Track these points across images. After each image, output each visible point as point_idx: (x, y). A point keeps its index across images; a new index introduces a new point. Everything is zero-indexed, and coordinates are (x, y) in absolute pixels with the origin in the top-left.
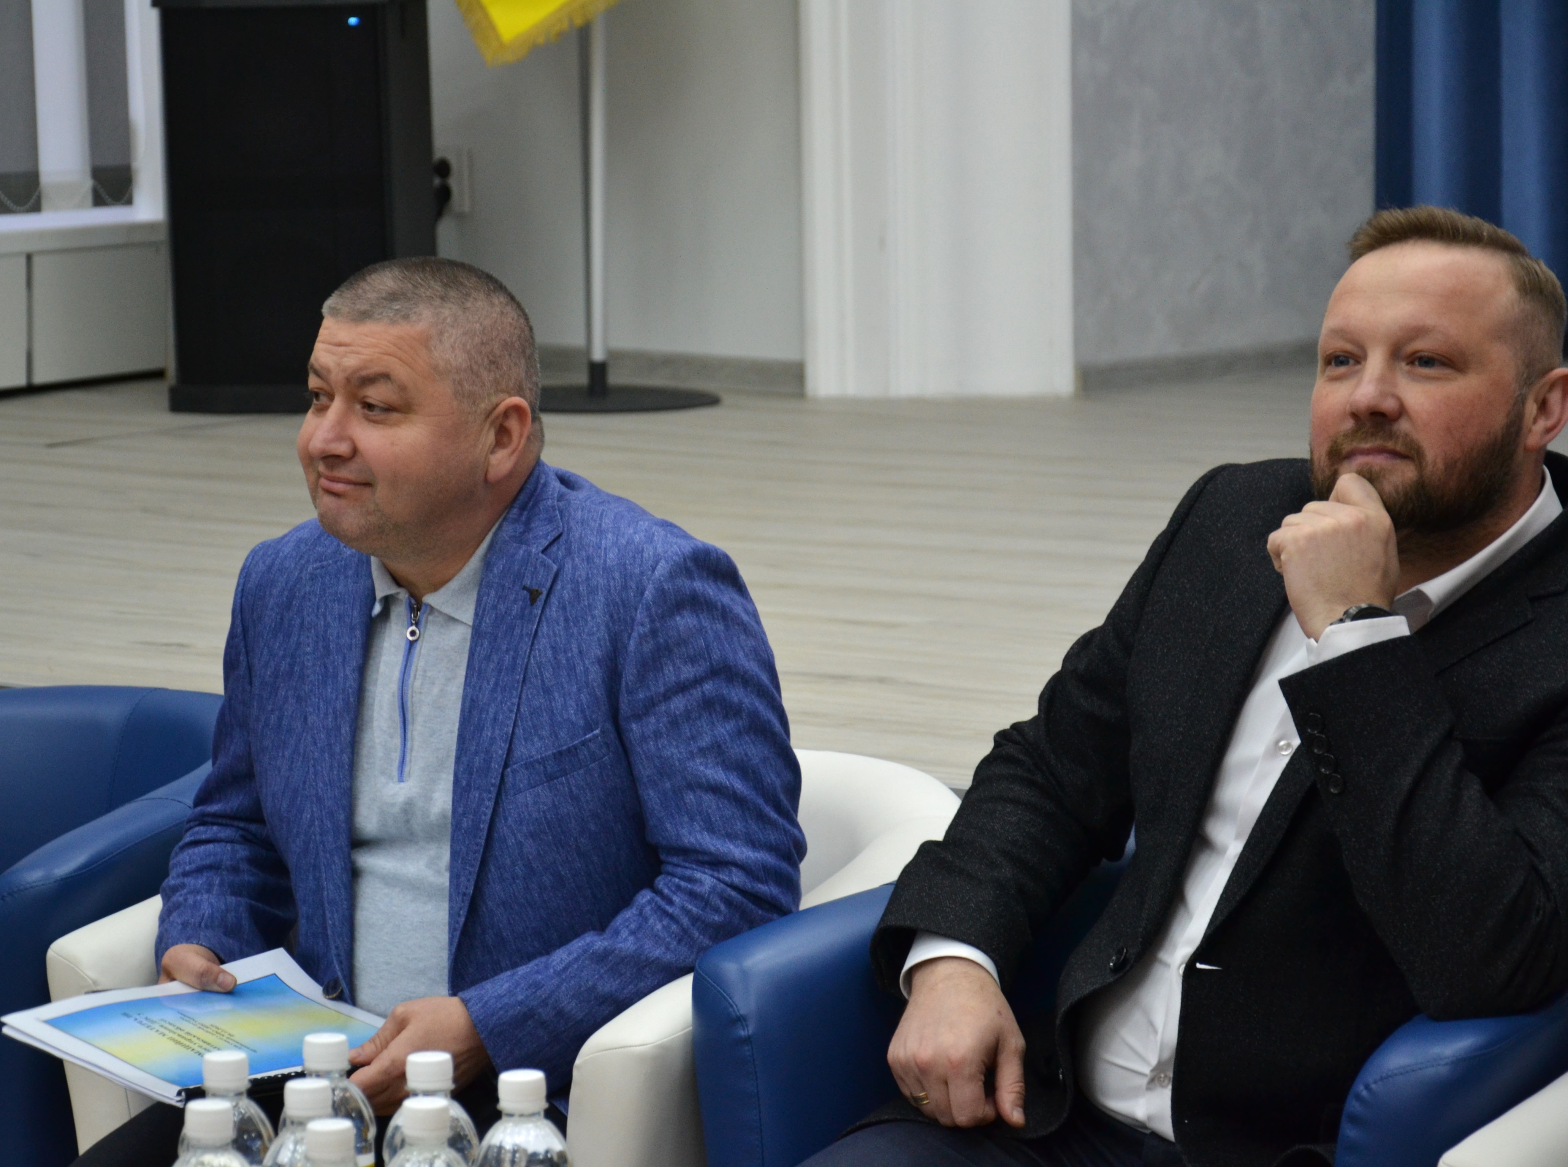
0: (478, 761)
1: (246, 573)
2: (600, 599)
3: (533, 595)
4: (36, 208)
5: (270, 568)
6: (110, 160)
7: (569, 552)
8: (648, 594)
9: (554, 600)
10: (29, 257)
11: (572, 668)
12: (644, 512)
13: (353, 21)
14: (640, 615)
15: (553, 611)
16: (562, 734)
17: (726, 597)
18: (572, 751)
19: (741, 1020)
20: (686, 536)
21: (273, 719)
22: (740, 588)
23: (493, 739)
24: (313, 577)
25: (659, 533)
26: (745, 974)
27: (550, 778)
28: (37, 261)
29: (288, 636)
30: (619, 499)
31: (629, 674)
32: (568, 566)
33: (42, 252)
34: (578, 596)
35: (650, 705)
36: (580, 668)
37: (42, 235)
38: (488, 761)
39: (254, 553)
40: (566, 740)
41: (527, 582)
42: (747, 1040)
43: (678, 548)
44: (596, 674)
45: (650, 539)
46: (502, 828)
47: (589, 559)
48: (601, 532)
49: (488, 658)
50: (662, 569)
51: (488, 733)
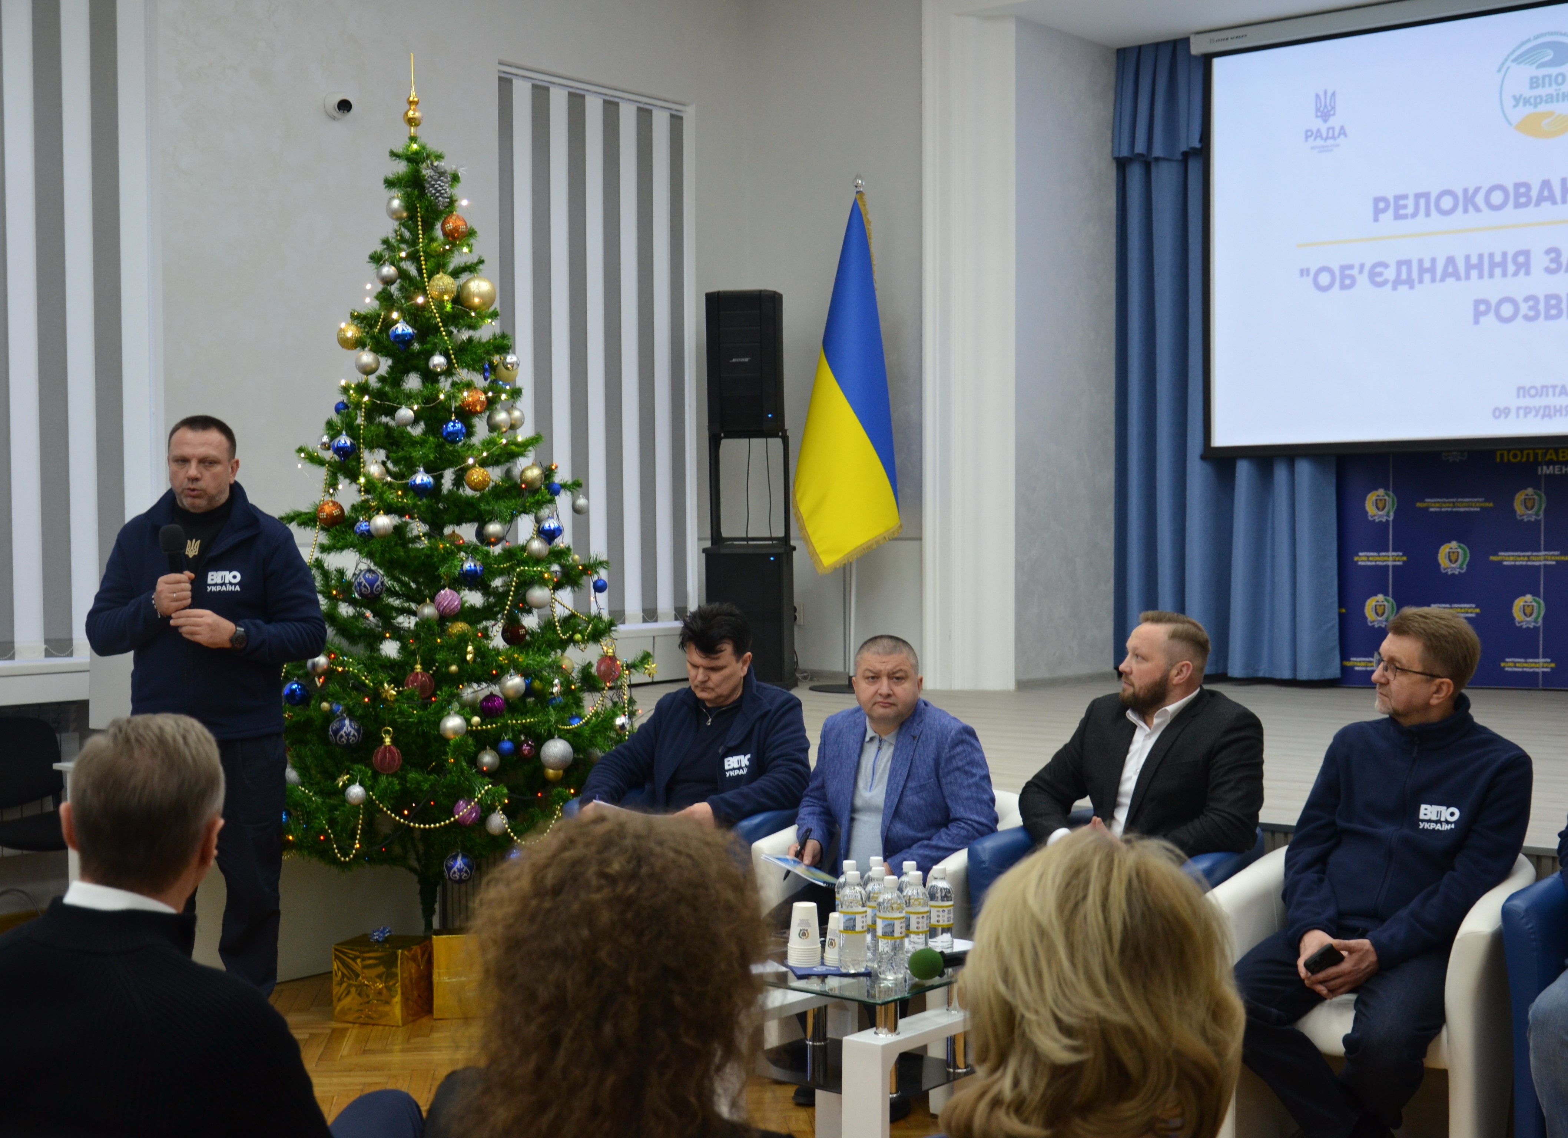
0: (894, 786)
1: (825, 725)
2: (934, 741)
3: (914, 738)
4: (656, 621)
5: (833, 724)
6: (680, 605)
7: (925, 726)
8: (949, 740)
9: (920, 741)
10: (654, 637)
11: (925, 761)
12: (948, 715)
13: (772, 559)
14: (947, 746)
15: (920, 744)
16: (922, 780)
17: (973, 741)
18: (924, 785)
19: (983, 862)
20: (961, 722)
21: (832, 770)
22: (976, 739)
23: (899, 780)
24: (846, 727)
25: (952, 721)
26: (984, 850)
27: (917, 793)
28: (656, 639)
29: (838, 744)
30: (940, 710)
31: (943, 764)
32: (925, 730)
33: (659, 636)
34: (927, 739)
35: (948, 773)
36: (927, 761)
37: (658, 630)
38: (897, 787)
39: (828, 719)
40: (922, 782)
41: (912, 734)
42: (986, 868)
43: (957, 726)
44: (932, 763)
45: (950, 723)
46: (901, 807)
47: (931, 728)
48: (935, 720)
49: (899, 756)
50: (953, 732)
51: (898, 778)
